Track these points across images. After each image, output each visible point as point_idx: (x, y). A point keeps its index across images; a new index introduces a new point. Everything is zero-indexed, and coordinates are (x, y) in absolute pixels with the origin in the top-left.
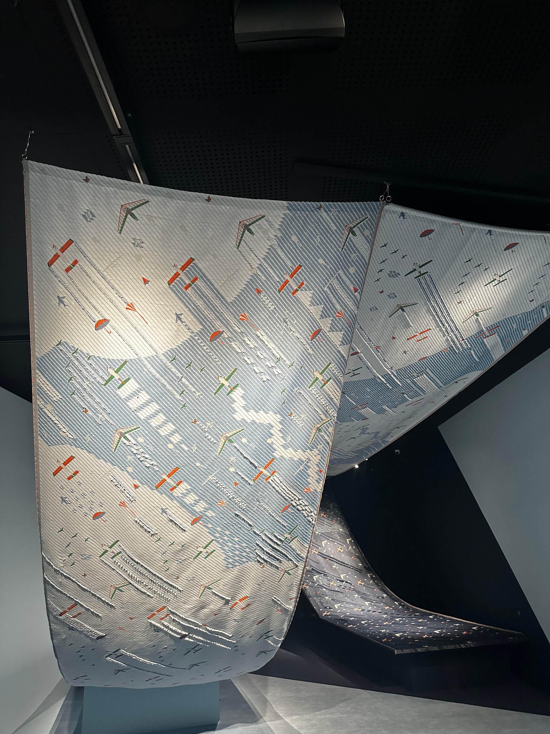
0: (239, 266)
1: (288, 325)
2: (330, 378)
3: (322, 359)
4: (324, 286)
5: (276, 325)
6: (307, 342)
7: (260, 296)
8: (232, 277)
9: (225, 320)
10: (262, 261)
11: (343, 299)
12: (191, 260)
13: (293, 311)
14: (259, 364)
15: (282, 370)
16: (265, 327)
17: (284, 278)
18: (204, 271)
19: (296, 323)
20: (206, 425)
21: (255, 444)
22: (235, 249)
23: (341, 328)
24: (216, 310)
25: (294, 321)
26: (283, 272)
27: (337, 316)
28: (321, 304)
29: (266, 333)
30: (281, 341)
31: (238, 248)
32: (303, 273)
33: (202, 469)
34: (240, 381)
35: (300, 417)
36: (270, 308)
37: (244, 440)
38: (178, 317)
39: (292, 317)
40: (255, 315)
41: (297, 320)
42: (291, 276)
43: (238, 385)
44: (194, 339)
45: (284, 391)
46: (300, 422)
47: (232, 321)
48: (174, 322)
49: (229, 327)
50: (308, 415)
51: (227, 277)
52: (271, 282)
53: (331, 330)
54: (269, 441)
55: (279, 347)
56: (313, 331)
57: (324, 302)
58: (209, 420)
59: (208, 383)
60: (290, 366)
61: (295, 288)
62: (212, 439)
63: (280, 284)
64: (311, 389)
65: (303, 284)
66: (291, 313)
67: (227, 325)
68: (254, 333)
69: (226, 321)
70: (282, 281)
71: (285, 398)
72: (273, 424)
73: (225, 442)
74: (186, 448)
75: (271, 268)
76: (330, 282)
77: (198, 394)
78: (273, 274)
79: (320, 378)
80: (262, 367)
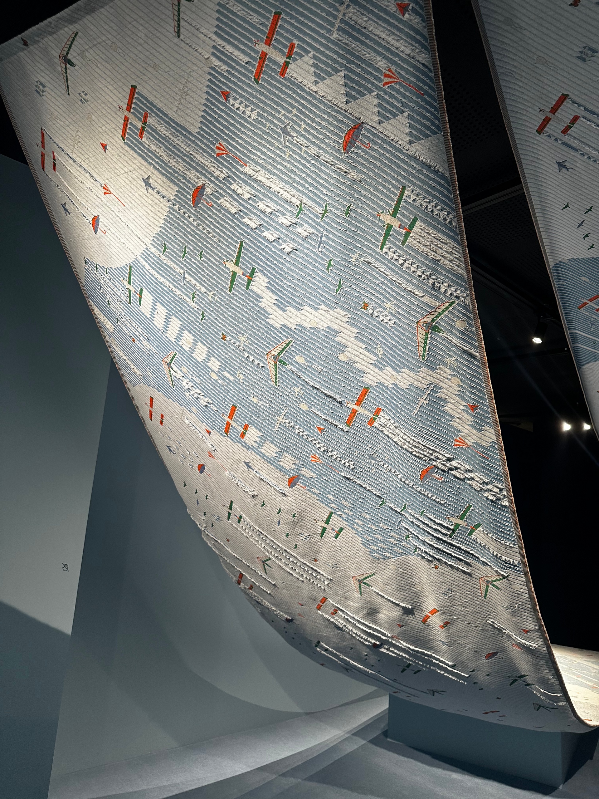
0: (190, 65)
1: (293, 137)
2: (415, 220)
3: (386, 184)
4: (329, 31)
5: (273, 145)
6: (337, 158)
7: (229, 102)
8: (186, 89)
9: (199, 165)
10: (214, 37)
11: (384, 43)
12: (134, 88)
13: (293, 106)
14: (270, 225)
15: (313, 227)
16: (255, 154)
17: (256, 52)
19: (305, 129)
20: (239, 341)
21: (320, 364)
22: (176, 40)
23: (399, 105)
24: (182, 153)
25: (300, 126)
26: (250, 40)
27: (385, 84)
28: (337, 71)
29: (262, 166)
30: (291, 171)
31: (179, 37)
32: (286, 26)
33: (262, 407)
34: (255, 261)
35: (385, 308)
36: (250, 117)
37: (300, 359)
38: (146, 182)
39: (295, 119)
40: (234, 140)
41: (305, 122)
42: (268, 43)
43: (254, 269)
44: (174, 210)
45: (330, 265)
46: (388, 318)
47: (210, 165)
48: (145, 192)
49: (208, 175)
50: (396, 302)
51: (179, 92)
52: (237, 70)
53: (384, 118)
54: (342, 357)
55: (292, 185)
56: (342, 131)
57: (341, 65)
58: (240, 333)
59: (215, 275)
60: (323, 215)
61: (281, 60)
62: (257, 362)
63: (253, 66)
64: (385, 250)
65: (292, 46)
66: (291, 112)
67: (205, 172)
68: (242, 173)
69: (202, 167)
70: (254, 59)
71: (337, 278)
72: (336, 327)
73: (276, 365)
74: (232, 378)
75: (229, 42)
76: (340, 17)
77: (211, 294)
78: (236, 53)
79: (395, 223)
80: (277, 230)
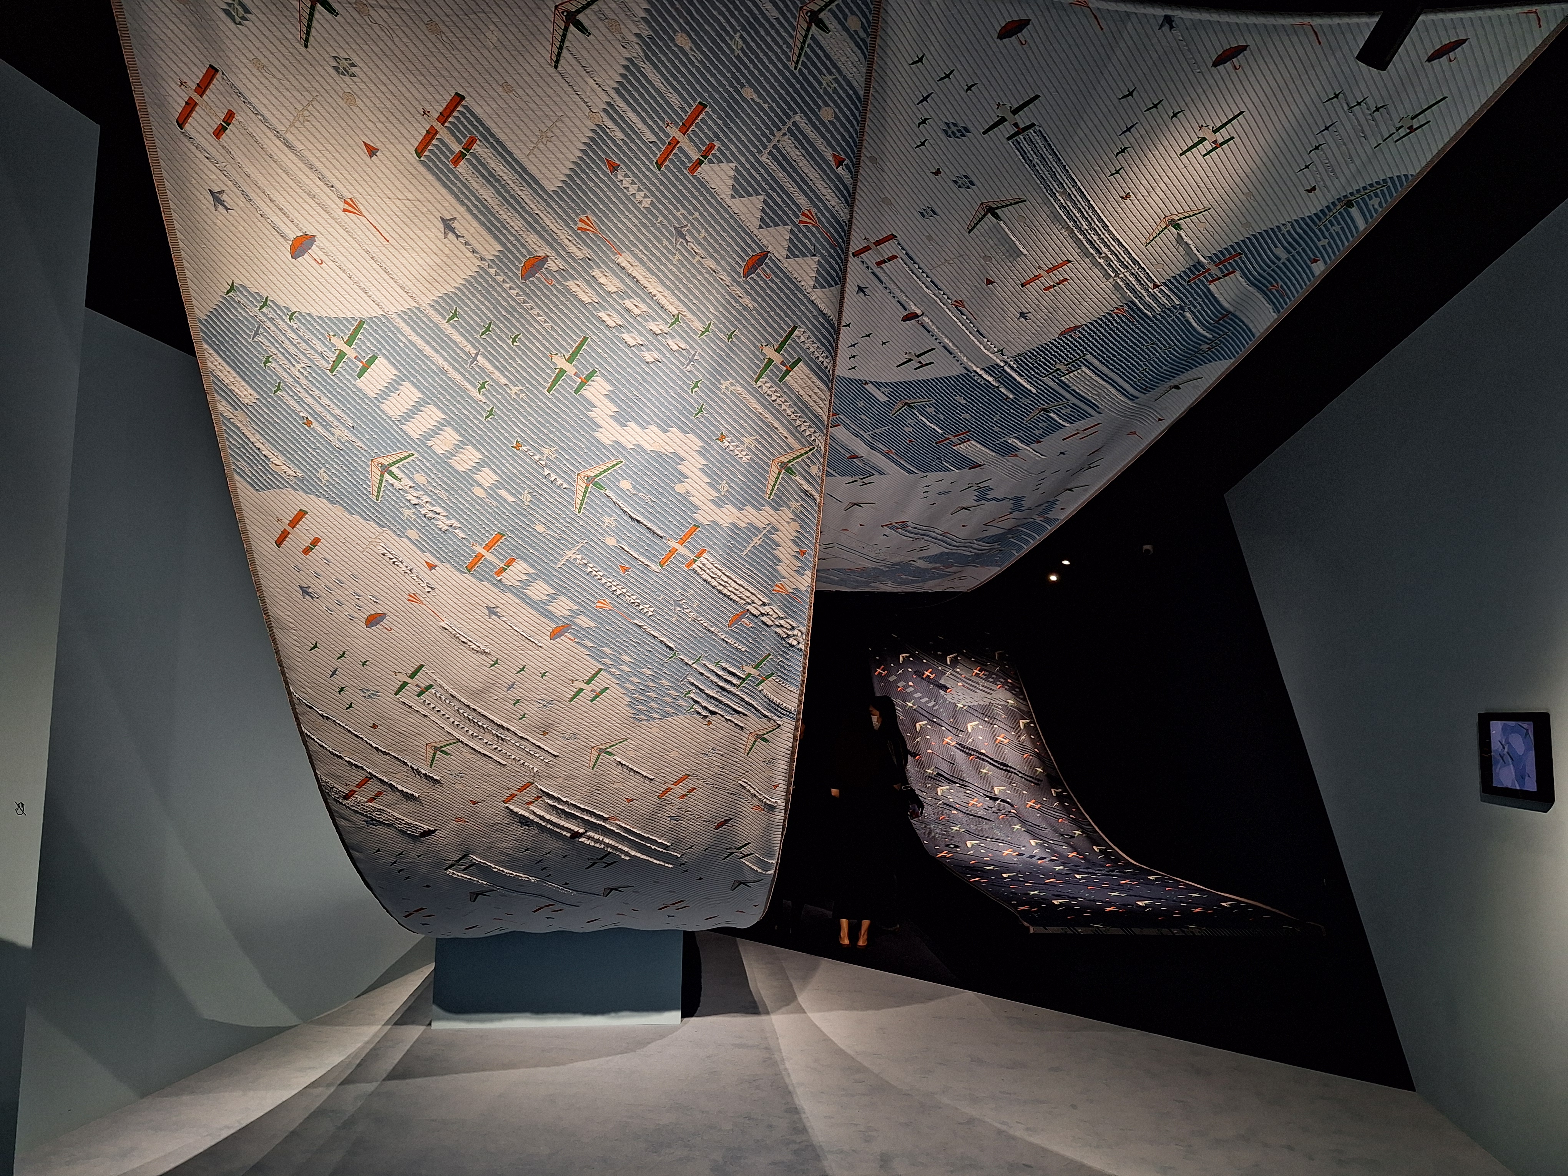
0: (564, 107)
1: (687, 242)
2: (799, 360)
3: (777, 319)
4: (760, 152)
5: (660, 242)
6: (734, 280)
7: (616, 176)
8: (550, 134)
9: (546, 231)
10: (613, 94)
11: (811, 183)
12: (459, 98)
13: (696, 209)
14: (634, 327)
15: (687, 342)
16: (635, 246)
17: (668, 136)
18: (489, 123)
19: (704, 238)
20: (542, 454)
21: (650, 492)
22: (552, 70)
23: (812, 248)
24: (522, 208)
25: (699, 232)
26: (663, 120)
27: (801, 222)
28: (758, 194)
29: (641, 261)
30: (676, 277)
31: (556, 67)
32: (710, 122)
33: (548, 537)
34: (599, 363)
35: (743, 443)
36: (640, 202)
37: (625, 485)
38: (448, 226)
39: (696, 223)
40: (611, 221)
41: (707, 231)
42: (684, 129)
43: (594, 372)
44: (487, 273)
45: (696, 386)
46: (744, 453)
47: (563, 235)
48: (442, 236)
49: (558, 247)
50: (758, 437)
51: (538, 134)
52: (636, 145)
53: (792, 253)
54: (679, 488)
55: (673, 292)
56: (747, 254)
57: (764, 189)
58: (547, 443)
59: (530, 367)
60: (703, 333)
61: (695, 156)
62: (560, 482)
63: (659, 149)
64: (759, 383)
65: (712, 147)
66: (692, 214)
67: (552, 241)
68: (613, 262)
69: (550, 235)
70: (663, 143)
71: (701, 402)
72: (682, 454)
73: (587, 487)
74: (510, 499)
75: (634, 110)
76: (774, 142)
77: (515, 389)
78: (640, 125)
79: (777, 358)
80: (641, 334)
